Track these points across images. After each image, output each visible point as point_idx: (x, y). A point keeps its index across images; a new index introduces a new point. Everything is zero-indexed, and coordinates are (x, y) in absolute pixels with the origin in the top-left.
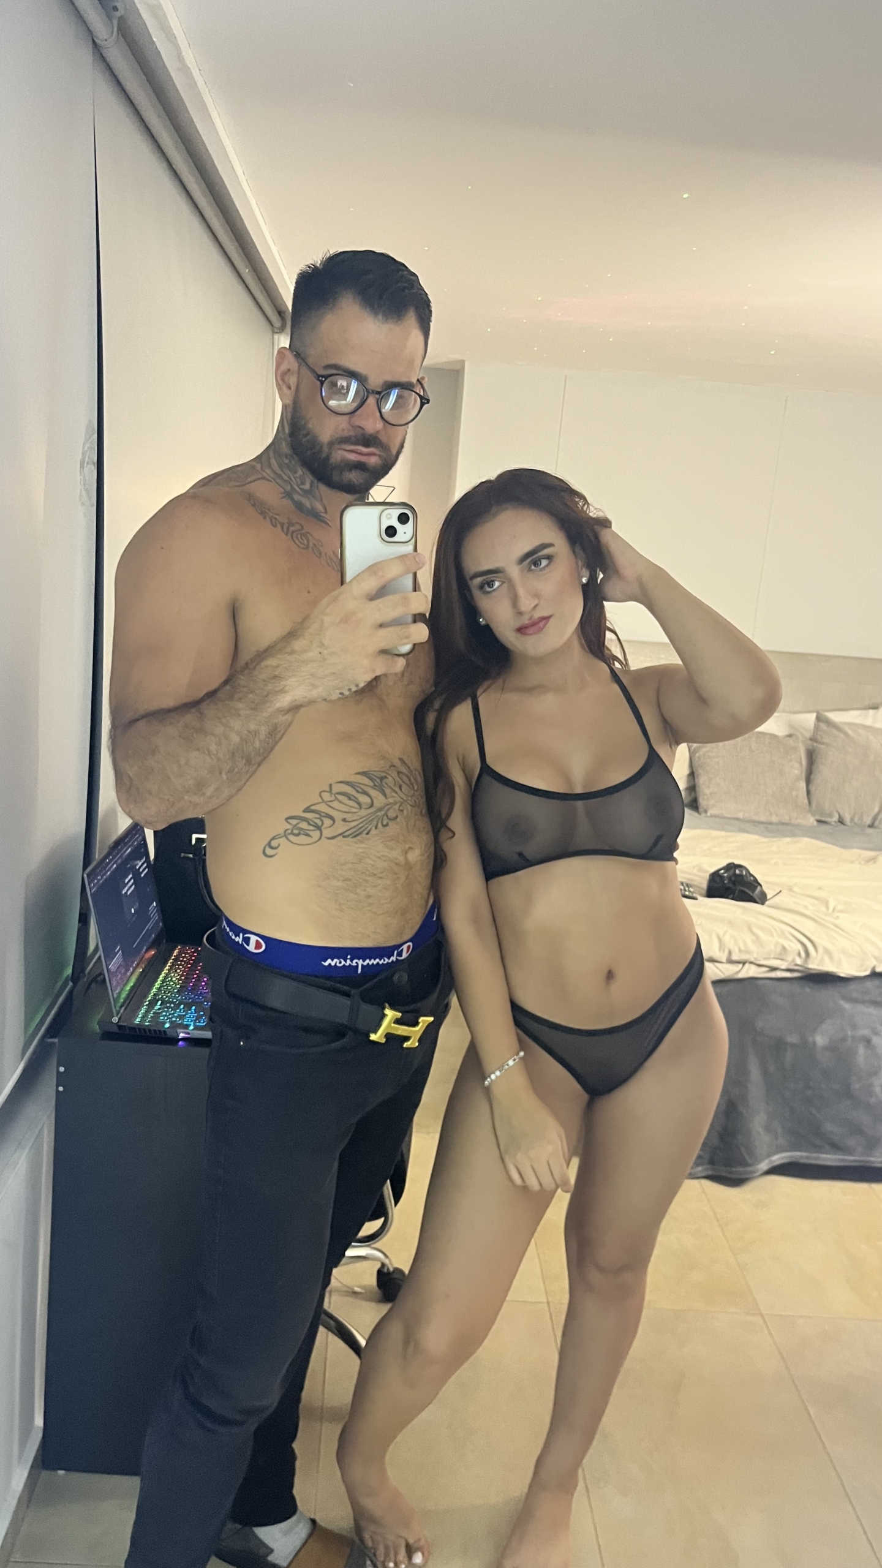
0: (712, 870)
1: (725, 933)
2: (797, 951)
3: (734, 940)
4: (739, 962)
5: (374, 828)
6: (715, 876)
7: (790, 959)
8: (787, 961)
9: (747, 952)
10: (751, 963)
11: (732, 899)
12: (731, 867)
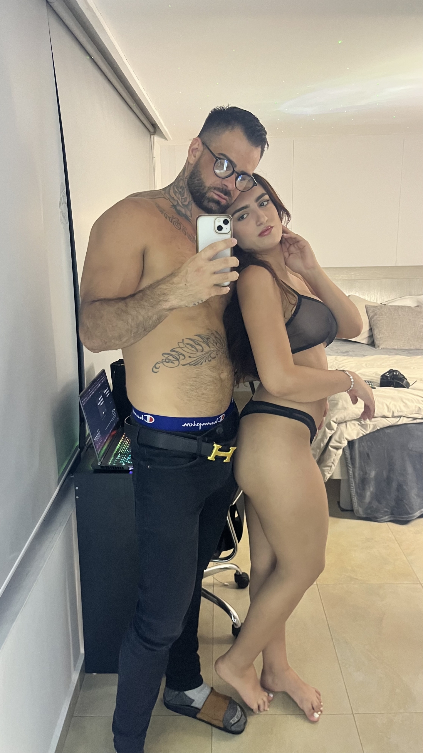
0: (382, 374)
1: (390, 403)
3: (395, 406)
5: (204, 361)
6: (383, 377)
8: (421, 414)
9: (401, 411)
10: (404, 417)
11: (393, 387)
12: (391, 371)
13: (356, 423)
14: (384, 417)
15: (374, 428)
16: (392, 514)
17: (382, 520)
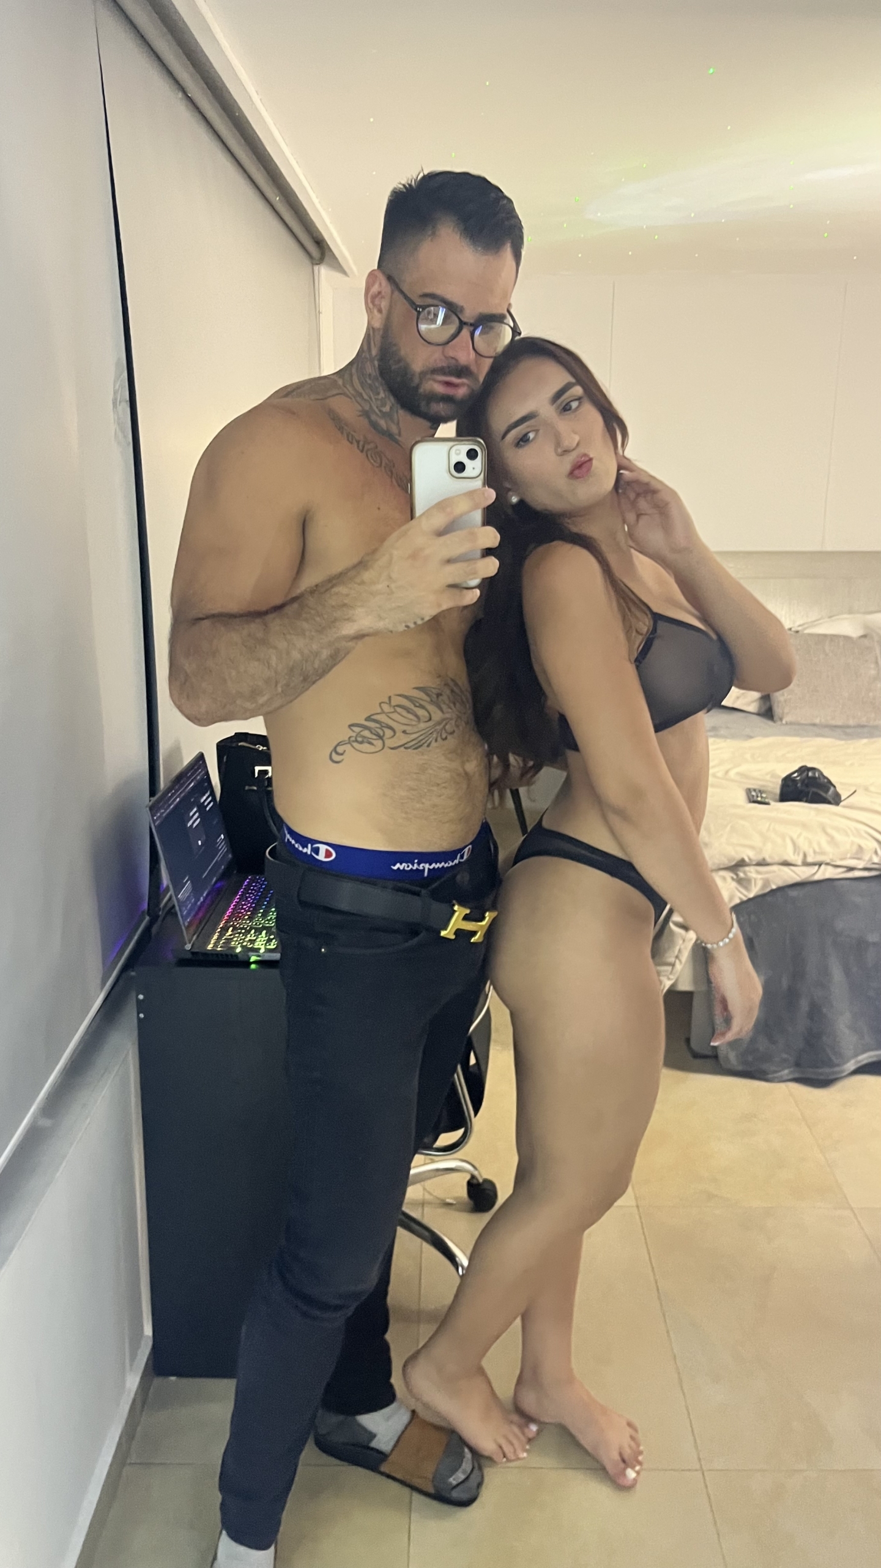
0: (784, 775)
1: (799, 835)
2: (874, 850)
3: (810, 843)
4: (814, 864)
5: (434, 741)
6: (788, 781)
7: (867, 858)
8: (864, 860)
9: (823, 853)
10: (827, 864)
11: (806, 801)
12: (803, 770)
13: (728, 875)
14: (786, 864)
15: (764, 886)
16: (797, 1064)
17: (777, 1078)
